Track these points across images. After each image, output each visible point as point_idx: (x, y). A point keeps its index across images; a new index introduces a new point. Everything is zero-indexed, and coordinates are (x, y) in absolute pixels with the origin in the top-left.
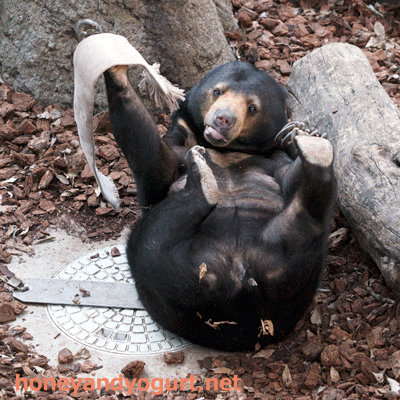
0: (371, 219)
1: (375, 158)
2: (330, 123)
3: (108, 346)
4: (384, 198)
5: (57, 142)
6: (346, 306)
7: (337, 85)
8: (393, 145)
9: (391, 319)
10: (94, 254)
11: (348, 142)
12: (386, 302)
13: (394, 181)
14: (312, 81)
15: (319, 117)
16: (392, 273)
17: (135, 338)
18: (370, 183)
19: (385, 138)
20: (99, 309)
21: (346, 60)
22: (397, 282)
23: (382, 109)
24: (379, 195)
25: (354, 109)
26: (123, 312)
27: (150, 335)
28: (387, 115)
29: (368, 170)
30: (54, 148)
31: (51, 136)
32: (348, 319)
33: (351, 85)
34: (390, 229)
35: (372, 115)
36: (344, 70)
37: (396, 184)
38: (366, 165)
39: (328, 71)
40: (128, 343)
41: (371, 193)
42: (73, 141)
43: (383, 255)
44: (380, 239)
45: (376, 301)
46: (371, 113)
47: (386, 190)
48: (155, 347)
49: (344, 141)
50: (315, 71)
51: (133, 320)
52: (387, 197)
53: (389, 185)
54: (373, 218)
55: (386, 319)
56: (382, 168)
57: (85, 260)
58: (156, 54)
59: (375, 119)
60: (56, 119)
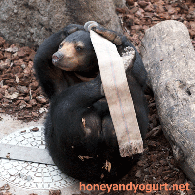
0: (170, 124)
1: (176, 89)
2: (158, 67)
3: (21, 184)
4: (178, 112)
5: (14, 65)
6: (154, 170)
7: (166, 45)
8: (189, 82)
9: (177, 180)
10: (23, 130)
11: (165, 78)
12: (175, 170)
13: (184, 103)
14: (154, 41)
15: (154, 63)
16: (177, 155)
17: (36, 180)
18: (172, 103)
19: (186, 78)
20: (20, 162)
21: (174, 31)
22: (179, 160)
23: (187, 61)
24: (176, 111)
25: (172, 60)
26: (33, 164)
27: (45, 179)
28: (190, 64)
29: (172, 95)
30: (12, 68)
31: (11, 62)
32: (154, 178)
33: (173, 45)
34: (179, 130)
35: (182, 64)
36: (171, 36)
37: (185, 105)
38: (171, 93)
39: (163, 36)
40: (32, 182)
41: (171, 109)
42: (22, 65)
43: (174, 145)
44: (173, 135)
45: (170, 169)
46: (181, 62)
47: (180, 108)
48: (46, 186)
49: (163, 78)
50: (156, 36)
51: (37, 169)
52: (180, 112)
53: (182, 106)
54: (171, 123)
55: (173, 180)
56: (179, 95)
57: (17, 132)
58: (71, 20)
59: (182, 66)
60: (15, 52)
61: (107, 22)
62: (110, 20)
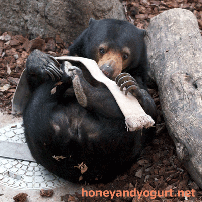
0: (174, 119)
1: (182, 82)
2: (164, 58)
3: (9, 183)
4: (183, 107)
5: (5, 55)
6: (156, 171)
7: (172, 34)
8: (196, 75)
10: (14, 125)
11: (170, 70)
12: (179, 170)
13: (190, 97)
14: (159, 30)
15: (159, 53)
16: (181, 154)
17: (26, 179)
18: (177, 97)
19: (193, 70)
20: (10, 160)
21: (181, 19)
22: (183, 159)
23: (195, 52)
24: (181, 105)
25: (179, 50)
26: (23, 162)
27: (36, 178)
28: (198, 55)
29: (177, 89)
30: (3, 58)
31: (3, 51)
32: (156, 179)
33: (181, 35)
34: (183, 127)
35: (189, 55)
36: (178, 25)
37: (191, 99)
38: (177, 86)
39: (169, 25)
40: (22, 182)
41: (176, 103)
42: (15, 55)
43: (179, 142)
44: (177, 132)
46: (188, 53)
47: (185, 102)
48: (37, 185)
49: (168, 70)
50: (162, 24)
51: (28, 168)
52: (185, 107)
53: (187, 100)
54: (176, 119)
55: (176, 181)
56: (185, 88)
57: (7, 128)
58: (70, 6)
59: (190, 57)
60: (7, 41)
61: (109, 10)
62: (112, 8)
